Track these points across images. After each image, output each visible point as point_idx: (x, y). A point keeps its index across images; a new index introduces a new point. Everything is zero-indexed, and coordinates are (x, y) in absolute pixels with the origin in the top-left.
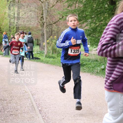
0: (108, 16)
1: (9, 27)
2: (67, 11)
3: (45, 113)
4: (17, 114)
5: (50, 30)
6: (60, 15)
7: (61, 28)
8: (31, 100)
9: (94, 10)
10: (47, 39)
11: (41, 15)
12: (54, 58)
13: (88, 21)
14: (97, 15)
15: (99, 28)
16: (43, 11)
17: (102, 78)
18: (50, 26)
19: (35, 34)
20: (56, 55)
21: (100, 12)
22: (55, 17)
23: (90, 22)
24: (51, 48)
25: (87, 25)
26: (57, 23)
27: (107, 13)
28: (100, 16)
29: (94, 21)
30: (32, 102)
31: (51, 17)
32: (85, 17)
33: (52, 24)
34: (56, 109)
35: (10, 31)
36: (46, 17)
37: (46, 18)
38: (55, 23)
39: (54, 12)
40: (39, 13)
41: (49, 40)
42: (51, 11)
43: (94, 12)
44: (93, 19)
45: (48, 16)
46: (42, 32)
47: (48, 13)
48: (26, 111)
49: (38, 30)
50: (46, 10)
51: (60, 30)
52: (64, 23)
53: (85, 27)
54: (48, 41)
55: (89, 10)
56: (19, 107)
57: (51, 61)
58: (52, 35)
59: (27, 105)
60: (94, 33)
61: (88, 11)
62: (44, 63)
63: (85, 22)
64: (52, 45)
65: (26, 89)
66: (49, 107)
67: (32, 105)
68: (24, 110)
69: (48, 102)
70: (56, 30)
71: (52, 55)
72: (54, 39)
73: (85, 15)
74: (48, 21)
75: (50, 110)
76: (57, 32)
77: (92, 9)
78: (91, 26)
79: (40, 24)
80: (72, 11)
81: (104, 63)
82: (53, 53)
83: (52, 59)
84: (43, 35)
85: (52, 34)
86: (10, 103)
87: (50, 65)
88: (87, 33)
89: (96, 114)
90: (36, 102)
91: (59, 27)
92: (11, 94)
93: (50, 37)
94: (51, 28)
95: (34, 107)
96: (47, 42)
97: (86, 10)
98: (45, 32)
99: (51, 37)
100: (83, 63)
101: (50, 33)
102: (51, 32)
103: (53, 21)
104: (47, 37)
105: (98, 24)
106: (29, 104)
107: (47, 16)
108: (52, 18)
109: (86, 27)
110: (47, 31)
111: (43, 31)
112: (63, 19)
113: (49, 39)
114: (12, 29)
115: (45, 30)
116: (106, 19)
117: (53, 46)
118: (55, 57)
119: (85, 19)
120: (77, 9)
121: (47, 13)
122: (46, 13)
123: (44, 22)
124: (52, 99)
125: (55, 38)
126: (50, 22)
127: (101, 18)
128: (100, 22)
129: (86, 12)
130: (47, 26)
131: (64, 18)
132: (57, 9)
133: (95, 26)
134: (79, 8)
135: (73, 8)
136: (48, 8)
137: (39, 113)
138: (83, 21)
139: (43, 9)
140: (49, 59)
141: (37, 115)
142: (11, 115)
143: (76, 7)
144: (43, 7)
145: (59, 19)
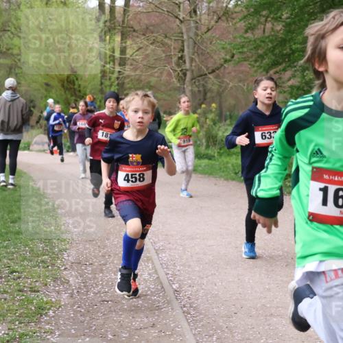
1: (99, 83)
2: (242, 42)
3: (188, 298)
4: (119, 299)
5: (201, 89)
6: (227, 52)
7: (229, 84)
8: (153, 264)
11: (179, 52)
12: (210, 159)
13: (295, 64)
16: (183, 42)
18: (200, 78)
19: (164, 100)
20: (216, 151)
22: (212, 58)
23: (301, 69)
24: (204, 133)
25: (294, 76)
26: (217, 72)
30: (156, 271)
31: (204, 57)
32: (290, 55)
33: (206, 74)
34: (216, 288)
35: (102, 92)
36: (190, 57)
37: (192, 60)
38: (213, 71)
39: (211, 43)
40: (174, 48)
41: (199, 114)
45: (196, 54)
47: (197, 47)
49: (170, 90)
50: (191, 40)
51: (226, 88)
52: (235, 71)
53: (289, 80)
57: (205, 166)
58: (205, 102)
61: (296, 41)
63: (289, 68)
64: (206, 126)
66: (198, 282)
67: (156, 276)
69: (197, 269)
70: (215, 88)
71: (207, 152)
72: (211, 111)
73: (288, 50)
74: (195, 66)
75: (202, 291)
76: (220, 94)
78: (304, 77)
79: (177, 73)
80: (255, 41)
82: (208, 147)
83: (206, 161)
85: (205, 99)
86: (102, 271)
87: (201, 177)
88: (294, 94)
91: (223, 82)
92: (103, 249)
93: (200, 105)
94: (203, 85)
95: (161, 283)
97: (290, 37)
99: (203, 106)
101: (202, 97)
102: (202, 94)
103: (209, 66)
107: (193, 55)
108: (206, 59)
109: (292, 80)
110: (193, 92)
111: (184, 92)
112: (233, 62)
113: (199, 111)
114: (108, 88)
115: (188, 88)
117: (208, 128)
118: (214, 156)
119: (289, 61)
120: (268, 37)
121: (194, 47)
122: (191, 47)
123: (187, 70)
124: (206, 263)
125: (214, 110)
126: (200, 69)
129: (292, 43)
130: (192, 79)
131: (235, 58)
132: (218, 38)
134: (273, 33)
135: (258, 33)
136: (197, 35)
137: (173, 297)
138: (284, 65)
139: (182, 37)
140: (199, 162)
141: (169, 302)
142: (103, 301)
143: (266, 30)
144: (182, 33)
145: (222, 60)
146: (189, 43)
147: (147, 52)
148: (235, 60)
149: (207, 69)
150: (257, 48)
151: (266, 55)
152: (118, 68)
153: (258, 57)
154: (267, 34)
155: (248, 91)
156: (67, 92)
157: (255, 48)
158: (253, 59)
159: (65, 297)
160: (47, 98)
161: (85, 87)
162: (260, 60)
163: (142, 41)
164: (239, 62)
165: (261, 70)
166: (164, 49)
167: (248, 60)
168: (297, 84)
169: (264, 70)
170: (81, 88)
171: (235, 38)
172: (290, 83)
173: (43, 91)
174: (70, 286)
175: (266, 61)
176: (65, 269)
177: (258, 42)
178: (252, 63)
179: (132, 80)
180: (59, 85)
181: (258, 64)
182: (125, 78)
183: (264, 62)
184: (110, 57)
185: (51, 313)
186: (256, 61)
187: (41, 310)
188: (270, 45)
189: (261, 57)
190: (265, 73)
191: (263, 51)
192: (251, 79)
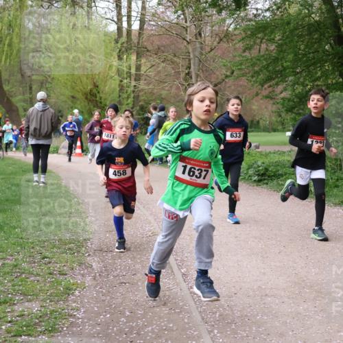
0: (331, 68)
1: (118, 96)
2: (241, 60)
4: (136, 281)
6: (228, 69)
9: (300, 56)
11: (186, 69)
13: (287, 79)
14: (308, 67)
16: (190, 60)
21: (313, 61)
22: (215, 74)
23: (291, 83)
25: (285, 89)
26: (219, 86)
27: (328, 63)
28: (315, 69)
29: (301, 80)
31: (208, 73)
32: (281, 71)
34: (218, 272)
35: (120, 103)
36: (196, 73)
37: (197, 76)
38: (216, 85)
39: (214, 61)
40: (182, 66)
42: (207, 60)
43: (300, 60)
44: (299, 75)
45: (201, 71)
47: (201, 64)
49: (179, 102)
50: (196, 58)
52: (234, 85)
53: (281, 93)
55: (291, 57)
56: (138, 266)
60: (302, 107)
61: (287, 59)
63: (281, 82)
65: (154, 229)
73: (281, 67)
77: (295, 55)
78: (294, 90)
80: (251, 59)
89: (308, 284)
91: (224, 95)
97: (282, 56)
100: (278, 171)
105: (309, 87)
107: (199, 71)
108: (209, 75)
109: (284, 93)
112: (233, 78)
114: (125, 100)
116: (327, 76)
119: (281, 76)
120: (263, 56)
121: (199, 65)
122: (197, 64)
127: (316, 73)
128: (313, 81)
129: (284, 61)
131: (235, 74)
132: (220, 57)
133: (302, 90)
134: (267, 53)
135: (254, 52)
136: (202, 54)
137: (181, 279)
138: (276, 80)
139: (189, 56)
141: (178, 284)
142: (121, 283)
143: (261, 50)
144: (189, 53)
145: (224, 76)
146: (195, 61)
147: (159, 69)
150: (253, 65)
151: (261, 71)
152: (133, 83)
153: (255, 73)
154: (262, 54)
156: (90, 104)
158: (250, 74)
159: (88, 279)
160: (72, 108)
161: (105, 99)
162: (256, 75)
163: (154, 59)
164: (238, 77)
165: (257, 84)
166: (173, 66)
167: (246, 76)
168: (288, 96)
169: (260, 84)
170: (103, 101)
172: (282, 95)
173: (70, 103)
174: (93, 269)
175: (261, 76)
176: (89, 255)
177: (254, 60)
178: (250, 78)
179: (145, 93)
180: (83, 98)
181: (254, 79)
182: (140, 91)
183: (260, 77)
184: (127, 73)
185: (77, 292)
186: (253, 77)
187: (68, 290)
188: (265, 63)
189: (257, 73)
190: (260, 87)
191: (259, 68)
192: (249, 92)
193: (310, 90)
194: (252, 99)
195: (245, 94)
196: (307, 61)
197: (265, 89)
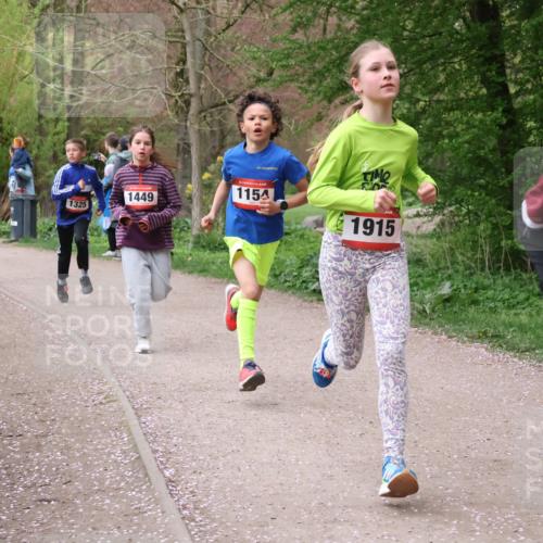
0: (464, 66)
1: (36, 116)
2: (286, 49)
3: (192, 492)
4: (70, 497)
5: (215, 129)
6: (260, 65)
8: (130, 434)
9: (404, 42)
10: (203, 169)
11: (177, 64)
14: (420, 64)
15: (429, 121)
16: (184, 46)
17: (444, 337)
18: (213, 110)
21: (430, 53)
22: (235, 74)
27: (460, 58)
28: (433, 68)
30: (135, 446)
31: (220, 74)
33: (224, 104)
34: (240, 474)
35: (41, 131)
36: (196, 73)
37: (200, 78)
38: (236, 98)
39: (233, 49)
40: (169, 57)
41: (212, 173)
42: (218, 47)
43: (405, 49)
45: (207, 67)
46: (181, 136)
47: (208, 54)
48: (107, 483)
49: (162, 131)
50: (198, 43)
54: (206, 176)
56: (76, 466)
59: (113, 456)
62: (190, 273)
65: (110, 389)
66: (209, 464)
68: (101, 481)
69: (207, 442)
74: (205, 89)
75: (217, 480)
79: (173, 101)
80: (309, 47)
81: (450, 272)
84: (184, 150)
85: (222, 146)
86: (39, 447)
87: (215, 283)
90: (153, 442)
92: (43, 408)
93: (214, 157)
94: (220, 122)
95: (144, 467)
96: (202, 180)
98: (193, 139)
99: (220, 158)
101: (217, 144)
102: (218, 137)
103: (231, 88)
104: (200, 157)
105: (422, 103)
106: (124, 452)
107: (203, 69)
108: (222, 77)
110: (201, 135)
111: (186, 134)
112: (270, 83)
113: (212, 167)
114: (51, 125)
115: (193, 127)
116: (457, 82)
120: (332, 41)
121: (204, 57)
122: (198, 55)
123: (191, 95)
124: (223, 432)
126: (214, 94)
127: (436, 77)
128: (430, 93)
130: (200, 112)
131: (276, 75)
132: (245, 40)
133: (409, 109)
134: (339, 34)
135: (314, 33)
136: (208, 34)
137: (165, 491)
139: (183, 37)
140: (213, 255)
141: (157, 501)
142: (41, 501)
143: (328, 28)
144: (183, 31)
145: (252, 80)
146: (194, 48)
148: (274, 80)
149: (226, 95)
150: (312, 59)
151: (328, 70)
153: (315, 75)
154: (329, 36)
155: (298, 134)
157: (308, 59)
158: (306, 77)
162: (316, 79)
164: (281, 83)
165: (319, 98)
167: (297, 80)
169: (325, 97)
171: (274, 41)
175: (328, 82)
177: (314, 49)
178: (305, 85)
181: (314, 86)
183: (325, 83)
186: (310, 82)
188: (335, 55)
189: (321, 75)
190: (325, 103)
191: (323, 64)
192: (302, 113)
193: (424, 111)
194: (310, 127)
195: (296, 117)
196: (418, 53)
197: (336, 107)
